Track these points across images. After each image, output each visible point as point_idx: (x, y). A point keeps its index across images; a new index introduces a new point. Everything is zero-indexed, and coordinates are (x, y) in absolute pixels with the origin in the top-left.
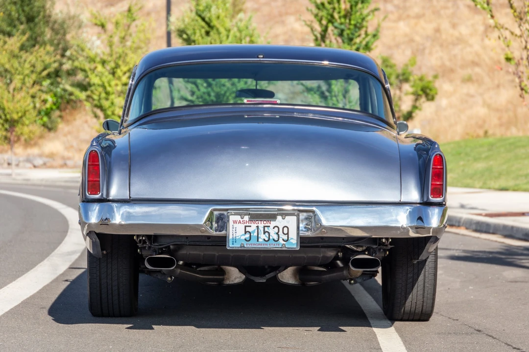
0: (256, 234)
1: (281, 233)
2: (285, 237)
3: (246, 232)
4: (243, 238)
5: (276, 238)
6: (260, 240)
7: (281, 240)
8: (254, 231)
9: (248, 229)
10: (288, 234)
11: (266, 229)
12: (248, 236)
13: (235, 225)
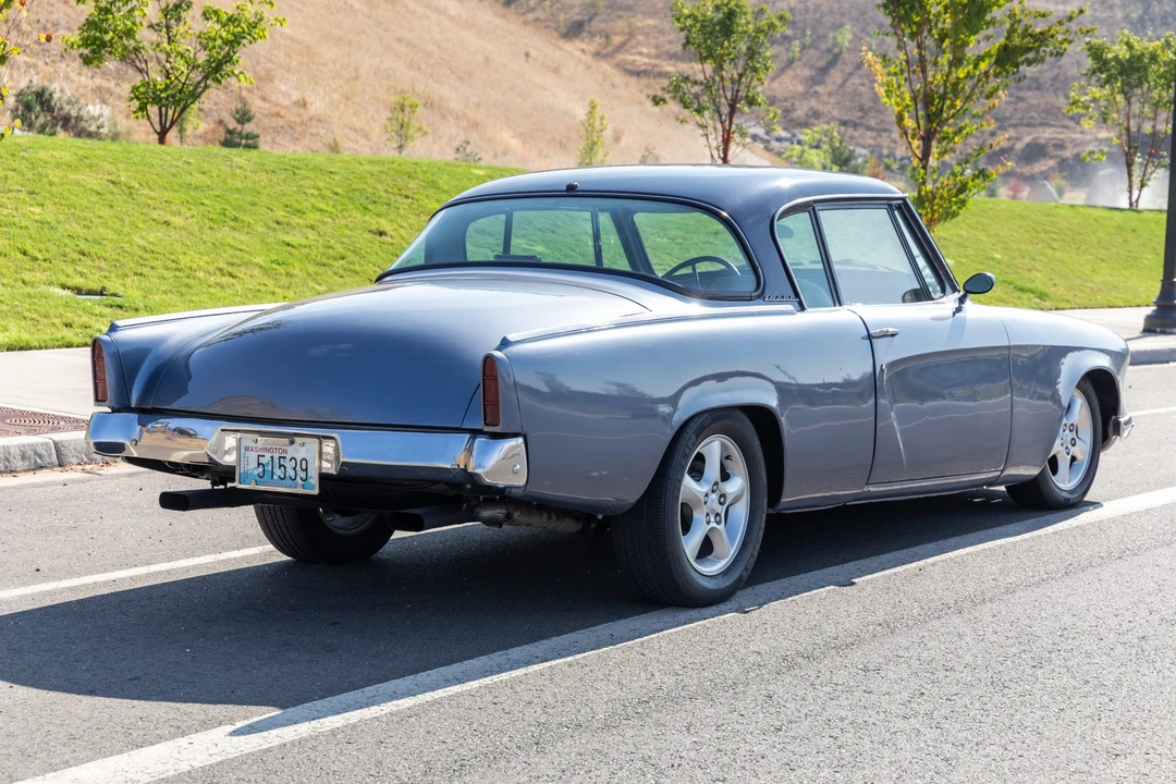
0: (270, 468)
1: (298, 468)
2: (303, 475)
3: (259, 464)
4: (256, 472)
5: (292, 474)
6: (275, 477)
7: (298, 478)
8: (268, 464)
9: (262, 460)
10: (306, 470)
11: (282, 463)
12: (261, 469)
13: (248, 454)
